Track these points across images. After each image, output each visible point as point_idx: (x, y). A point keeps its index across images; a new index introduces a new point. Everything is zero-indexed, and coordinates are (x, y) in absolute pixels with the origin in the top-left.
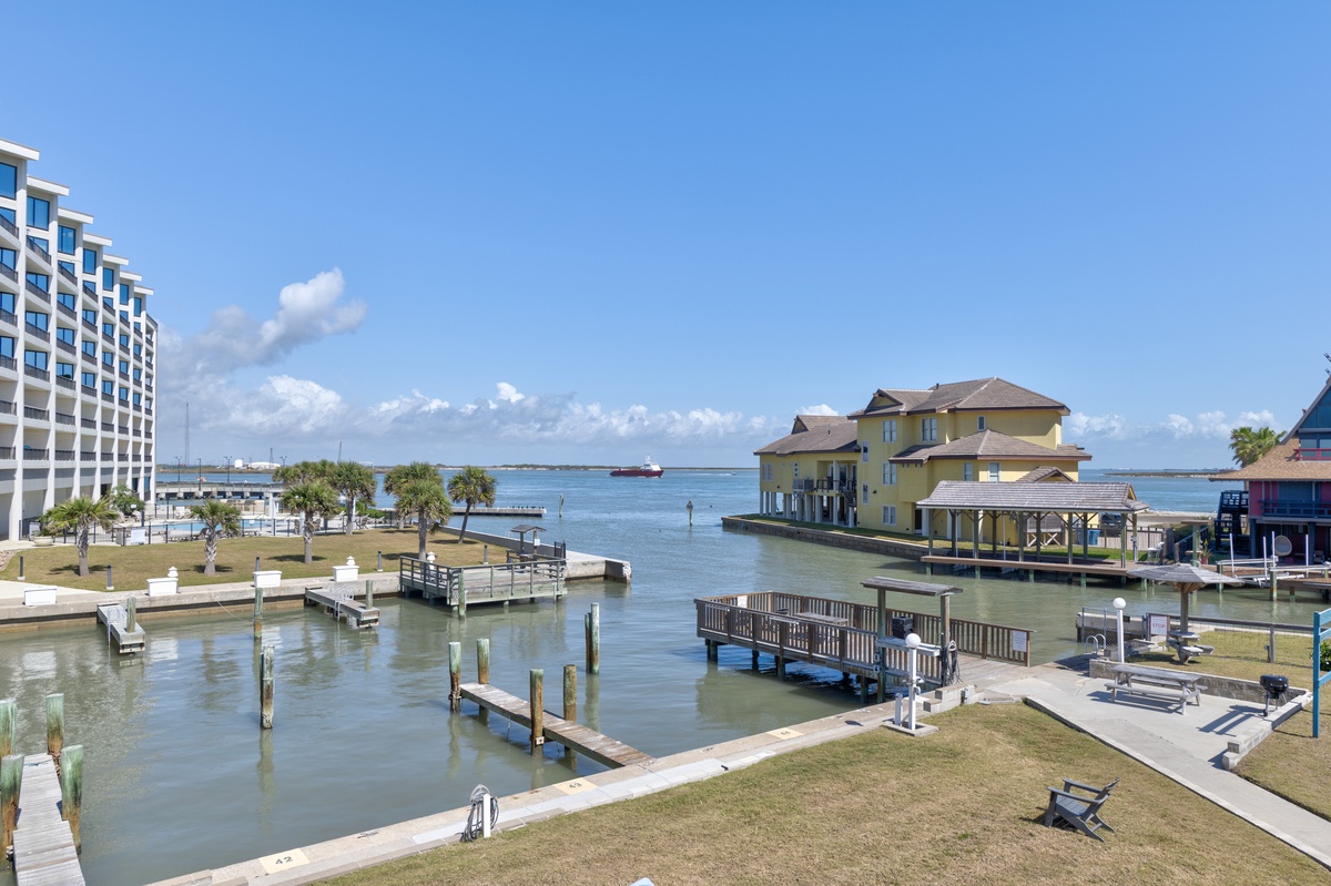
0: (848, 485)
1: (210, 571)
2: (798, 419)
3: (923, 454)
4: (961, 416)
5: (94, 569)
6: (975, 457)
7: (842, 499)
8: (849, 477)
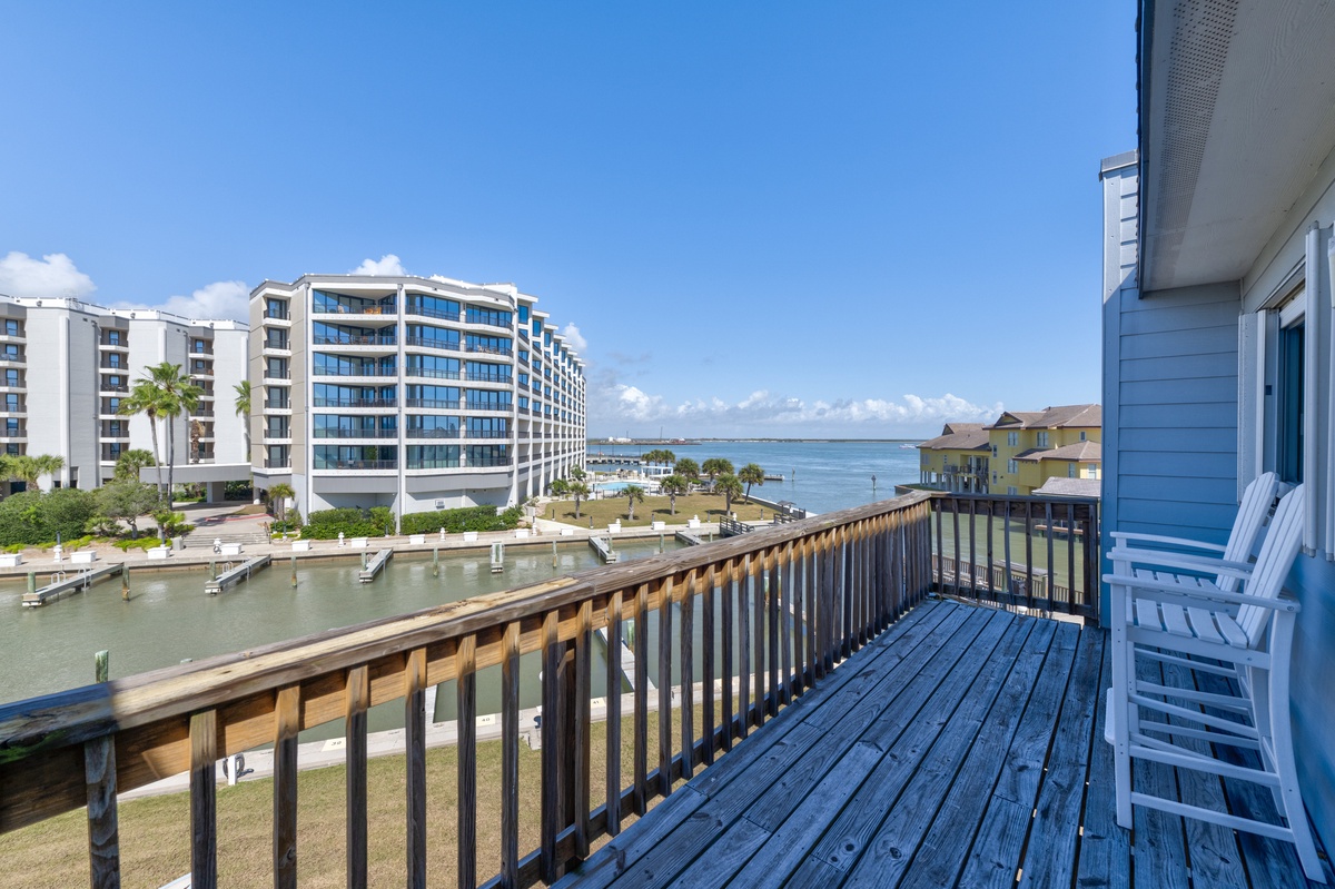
0: (982, 469)
1: (631, 518)
2: (947, 425)
3: (1037, 456)
4: (1066, 431)
5: (581, 515)
6: (1077, 460)
7: (978, 480)
8: (983, 465)
